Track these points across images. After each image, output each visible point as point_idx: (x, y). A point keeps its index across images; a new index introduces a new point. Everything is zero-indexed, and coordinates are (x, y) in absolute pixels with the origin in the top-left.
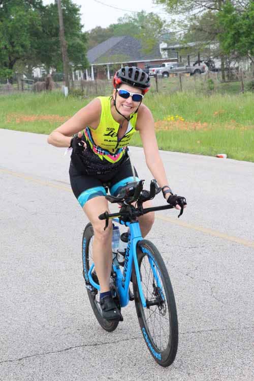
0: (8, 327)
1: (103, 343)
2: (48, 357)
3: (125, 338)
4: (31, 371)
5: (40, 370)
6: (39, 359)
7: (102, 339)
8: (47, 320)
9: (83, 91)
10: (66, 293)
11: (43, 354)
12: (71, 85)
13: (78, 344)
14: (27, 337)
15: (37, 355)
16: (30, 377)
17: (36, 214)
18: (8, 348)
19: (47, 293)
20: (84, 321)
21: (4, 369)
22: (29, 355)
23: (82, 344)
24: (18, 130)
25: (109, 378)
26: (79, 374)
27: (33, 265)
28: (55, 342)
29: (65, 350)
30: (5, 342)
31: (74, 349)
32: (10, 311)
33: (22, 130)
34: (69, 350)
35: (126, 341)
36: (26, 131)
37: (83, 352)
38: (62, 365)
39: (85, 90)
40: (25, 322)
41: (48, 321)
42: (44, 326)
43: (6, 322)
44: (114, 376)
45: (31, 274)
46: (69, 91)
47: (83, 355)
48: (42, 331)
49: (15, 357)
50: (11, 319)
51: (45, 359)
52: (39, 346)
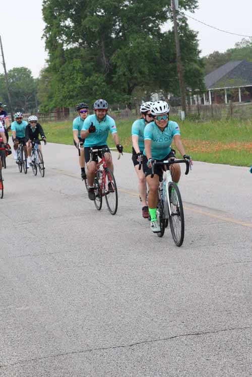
0: (122, 320)
1: (204, 333)
2: (156, 343)
3: (223, 328)
4: (140, 354)
5: (148, 353)
6: (148, 345)
7: (203, 329)
8: (155, 315)
9: (199, 115)
10: (174, 293)
11: (151, 341)
12: (187, 110)
13: (181, 334)
14: (138, 328)
15: (146, 342)
16: (139, 359)
18: (121, 336)
19: (156, 293)
20: (188, 315)
21: (117, 353)
22: (138, 342)
23: (186, 334)
25: (208, 360)
26: (182, 356)
27: (145, 270)
28: (162, 333)
29: (170, 338)
30: (118, 332)
31: (178, 337)
32: (123, 307)
34: (174, 338)
35: (223, 331)
37: (186, 339)
38: (167, 349)
39: (202, 113)
40: (136, 317)
41: (157, 316)
42: (153, 320)
43: (120, 316)
44: (212, 358)
46: (186, 115)
47: (186, 342)
48: (150, 324)
49: (127, 343)
50: (124, 314)
51: (153, 345)
52: (147, 335)
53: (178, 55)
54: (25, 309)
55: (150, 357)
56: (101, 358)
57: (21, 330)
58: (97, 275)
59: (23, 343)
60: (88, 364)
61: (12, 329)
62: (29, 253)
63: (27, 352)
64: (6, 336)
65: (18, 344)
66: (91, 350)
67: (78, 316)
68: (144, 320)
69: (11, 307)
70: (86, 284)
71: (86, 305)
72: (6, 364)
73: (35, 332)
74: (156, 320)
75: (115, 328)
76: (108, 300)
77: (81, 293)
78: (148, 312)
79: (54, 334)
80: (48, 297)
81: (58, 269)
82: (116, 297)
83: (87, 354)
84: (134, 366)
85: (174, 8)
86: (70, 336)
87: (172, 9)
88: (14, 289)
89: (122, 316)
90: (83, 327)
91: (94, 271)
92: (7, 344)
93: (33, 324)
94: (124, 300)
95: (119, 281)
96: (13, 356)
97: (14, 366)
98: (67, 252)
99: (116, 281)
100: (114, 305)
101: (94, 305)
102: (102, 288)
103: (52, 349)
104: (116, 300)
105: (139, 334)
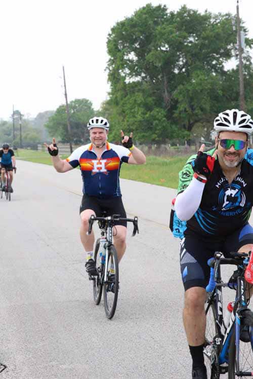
53: (241, 93)
54: (70, 367)
58: (151, 331)
62: (78, 299)
69: (54, 363)
76: (162, 363)
77: (132, 351)
80: (96, 354)
82: (171, 359)
85: (240, 46)
87: (238, 47)
88: (59, 342)
91: (148, 326)
94: (180, 363)
100: (169, 370)
101: (146, 368)
102: (156, 347)
104: (171, 363)
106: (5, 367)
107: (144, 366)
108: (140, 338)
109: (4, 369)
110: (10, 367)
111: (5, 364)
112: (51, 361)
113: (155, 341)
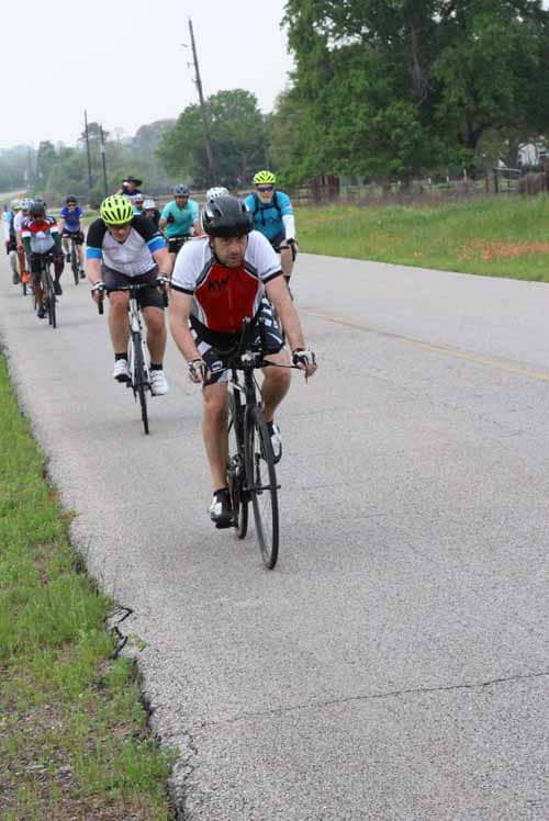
0: (464, 631)
2: (540, 681)
4: (506, 704)
5: (523, 701)
6: (522, 684)
8: (537, 620)
11: (530, 676)
14: (500, 647)
15: (518, 677)
16: (504, 713)
17: (520, 433)
18: (462, 665)
21: (455, 699)
22: (503, 677)
24: (486, 275)
27: (512, 524)
30: (457, 657)
32: (466, 604)
33: (494, 275)
36: (503, 275)
40: (496, 623)
41: (541, 621)
42: (532, 630)
43: (459, 622)
45: (507, 542)
48: (529, 638)
49: (476, 680)
50: (469, 618)
51: (534, 684)
52: (521, 663)
54: (255, 604)
55: (528, 709)
56: (422, 710)
57: (246, 649)
58: (407, 534)
59: (250, 676)
60: (391, 724)
61: (226, 647)
63: (261, 695)
64: (214, 662)
65: (241, 677)
66: (398, 693)
67: (368, 620)
68: (513, 630)
69: (222, 599)
70: (382, 553)
71: (384, 598)
72: (216, 719)
73: (276, 653)
74: (540, 631)
75: (451, 648)
76: (432, 588)
78: (520, 614)
79: (318, 657)
81: (323, 522)
83: (391, 701)
84: (494, 728)
86: (353, 663)
88: (229, 563)
89: (464, 622)
90: (378, 645)
91: (401, 527)
92: (217, 679)
93: (271, 635)
94: (467, 587)
95: (455, 546)
96: (231, 702)
97: (235, 724)
98: (340, 485)
99: (448, 547)
100: (446, 598)
101: (402, 598)
102: (419, 562)
103: (313, 690)
104: (450, 587)
105: (503, 661)
106: (130, 611)
107: (398, 595)
108: (386, 548)
109: (128, 615)
110: (139, 610)
111: (130, 606)
112: (216, 597)
113: (416, 552)
